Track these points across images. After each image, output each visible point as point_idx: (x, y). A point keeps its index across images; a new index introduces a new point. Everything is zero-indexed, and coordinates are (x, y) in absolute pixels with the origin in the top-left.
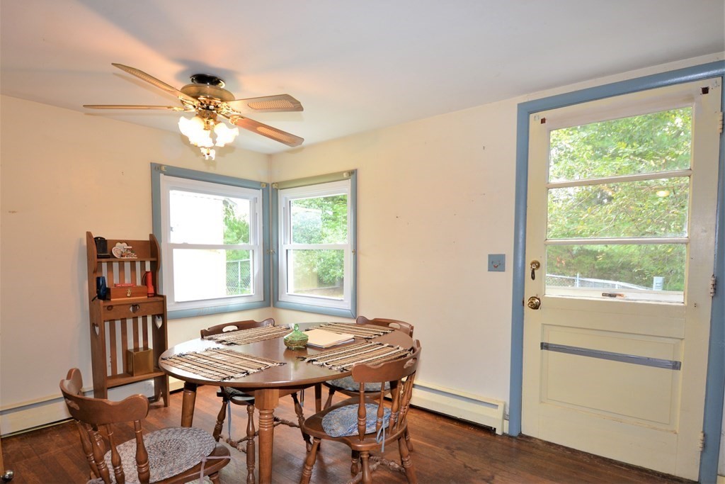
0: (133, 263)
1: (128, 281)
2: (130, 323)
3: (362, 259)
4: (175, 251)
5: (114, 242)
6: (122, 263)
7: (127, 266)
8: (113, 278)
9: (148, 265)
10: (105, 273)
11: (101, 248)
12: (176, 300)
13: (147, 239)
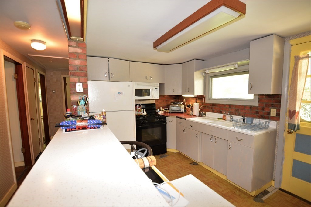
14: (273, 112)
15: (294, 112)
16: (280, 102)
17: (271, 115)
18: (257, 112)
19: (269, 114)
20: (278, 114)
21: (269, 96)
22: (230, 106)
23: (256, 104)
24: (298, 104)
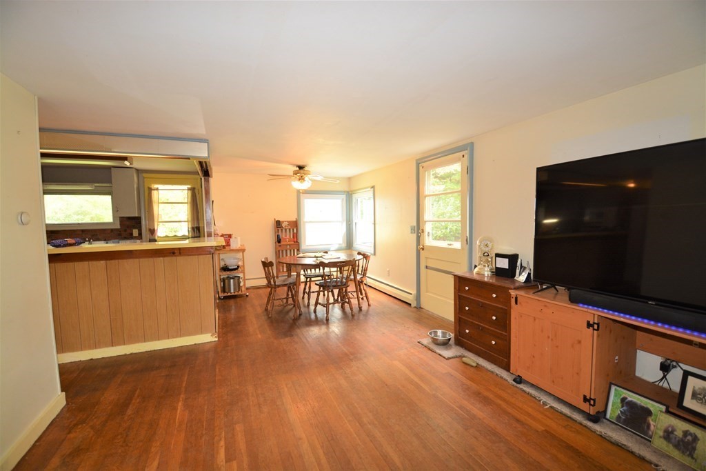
0: (290, 229)
1: (288, 236)
2: (288, 251)
3: (376, 226)
4: (307, 224)
5: (283, 222)
6: (286, 230)
7: (288, 230)
8: (283, 236)
9: (295, 230)
10: (280, 233)
11: (278, 224)
12: (307, 244)
13: (295, 220)
14: (135, 233)
15: (154, 230)
16: (140, 223)
17: (134, 235)
18: (120, 235)
19: (132, 234)
20: (140, 234)
21: (129, 218)
22: (83, 231)
23: (118, 226)
24: (156, 224)
